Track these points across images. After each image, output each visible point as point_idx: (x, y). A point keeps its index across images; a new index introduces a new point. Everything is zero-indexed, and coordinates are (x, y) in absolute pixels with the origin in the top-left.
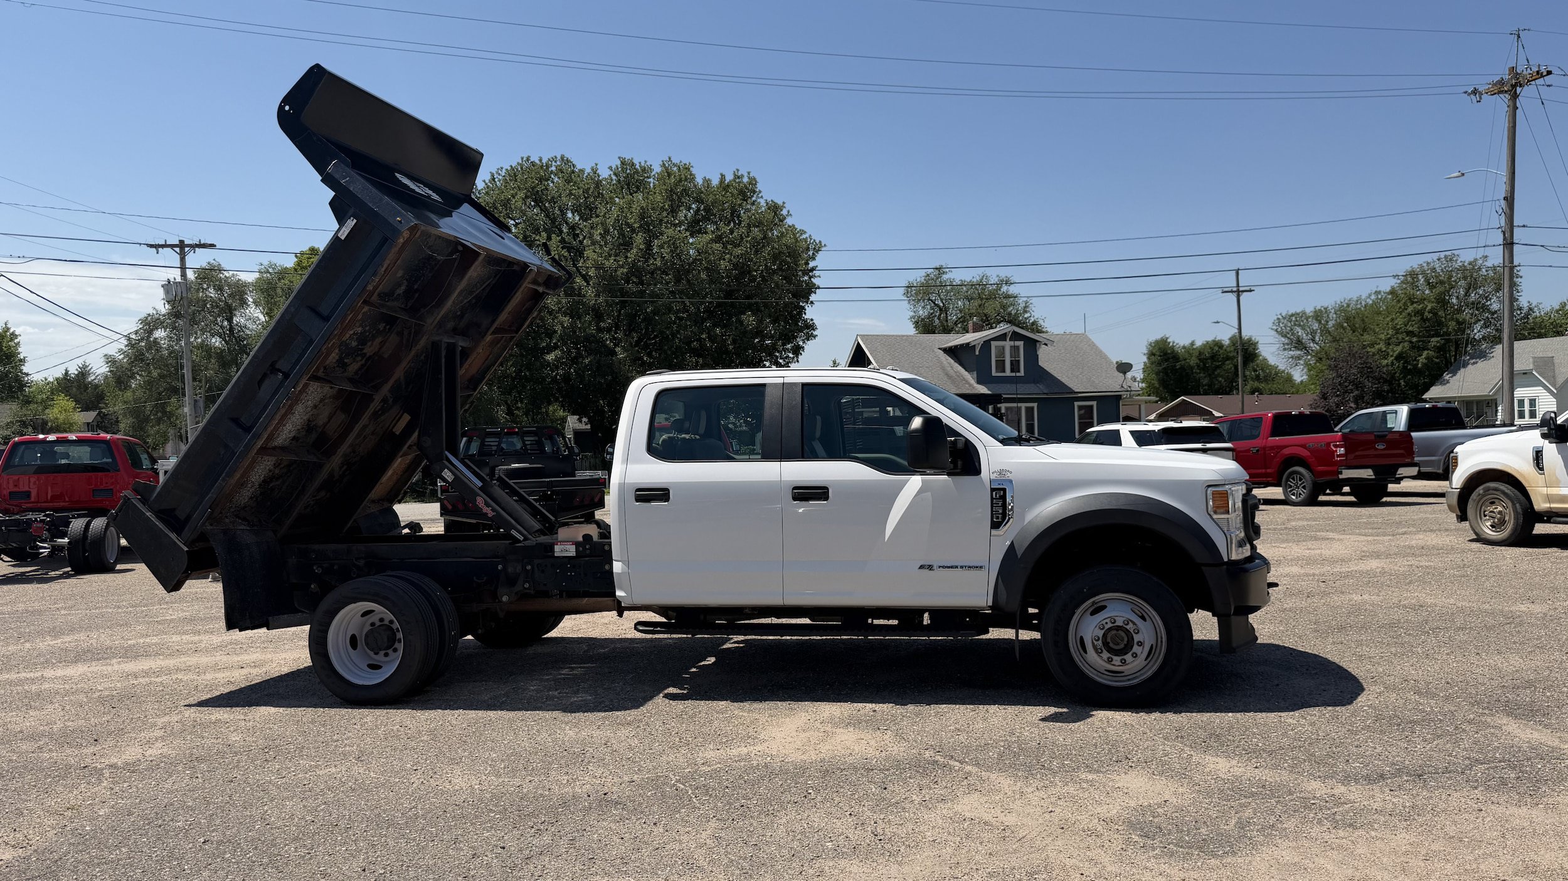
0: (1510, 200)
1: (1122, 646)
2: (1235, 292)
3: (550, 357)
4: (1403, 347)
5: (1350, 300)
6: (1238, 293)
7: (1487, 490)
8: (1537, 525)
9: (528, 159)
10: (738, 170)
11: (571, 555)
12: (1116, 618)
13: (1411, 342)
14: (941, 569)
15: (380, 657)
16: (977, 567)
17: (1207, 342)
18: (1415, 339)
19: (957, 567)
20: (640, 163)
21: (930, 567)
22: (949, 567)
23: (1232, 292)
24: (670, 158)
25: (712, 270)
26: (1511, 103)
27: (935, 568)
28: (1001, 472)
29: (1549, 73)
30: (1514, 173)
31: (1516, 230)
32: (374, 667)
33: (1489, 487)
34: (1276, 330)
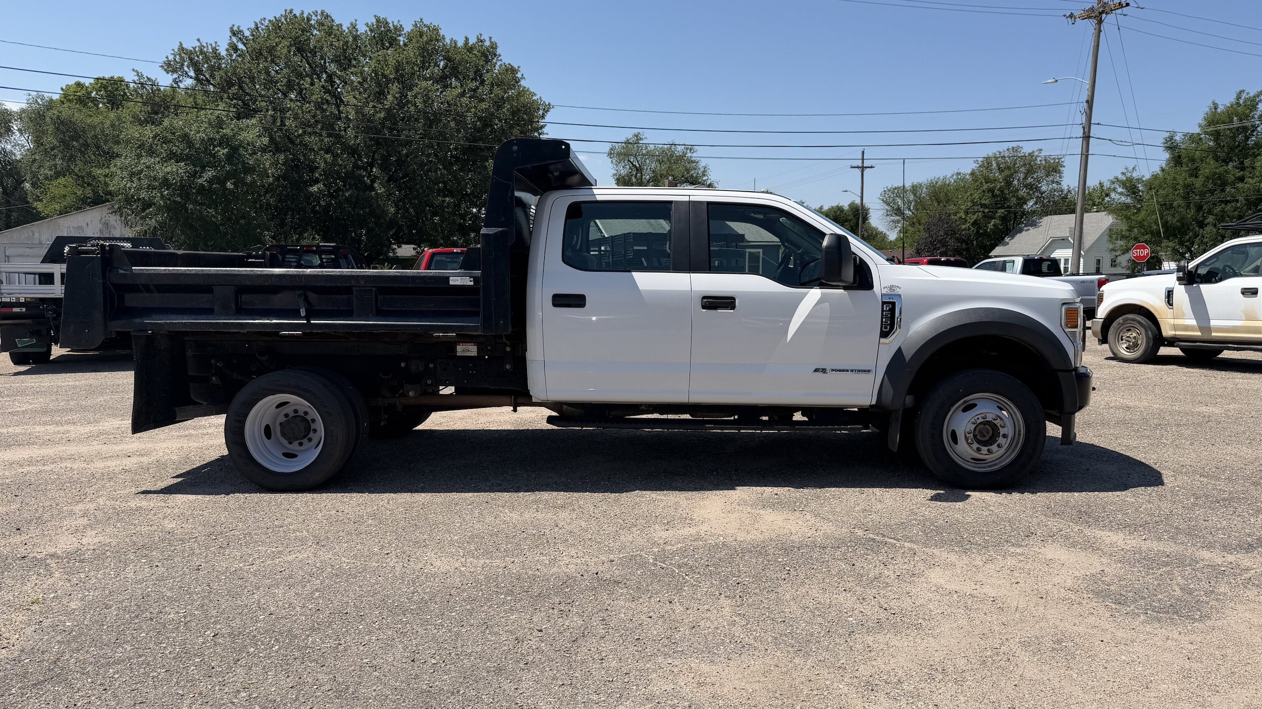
0: (1090, 103)
1: (987, 438)
2: (860, 167)
3: (315, 189)
4: (978, 216)
5: (938, 179)
6: (863, 168)
7: (1125, 321)
8: (1161, 348)
9: (291, 12)
10: (481, 35)
11: (473, 355)
12: (986, 414)
13: (983, 212)
14: (834, 372)
15: (294, 447)
16: (865, 371)
17: (832, 207)
18: (986, 210)
19: (848, 371)
20: (393, 22)
21: (824, 371)
22: (840, 371)
23: (858, 167)
24: (421, 20)
25: (460, 120)
26: (1097, 26)
27: (828, 371)
28: (891, 288)
29: (1128, 5)
30: (1095, 82)
31: (1092, 126)
32: (290, 456)
33: (1128, 318)
34: (883, 200)
